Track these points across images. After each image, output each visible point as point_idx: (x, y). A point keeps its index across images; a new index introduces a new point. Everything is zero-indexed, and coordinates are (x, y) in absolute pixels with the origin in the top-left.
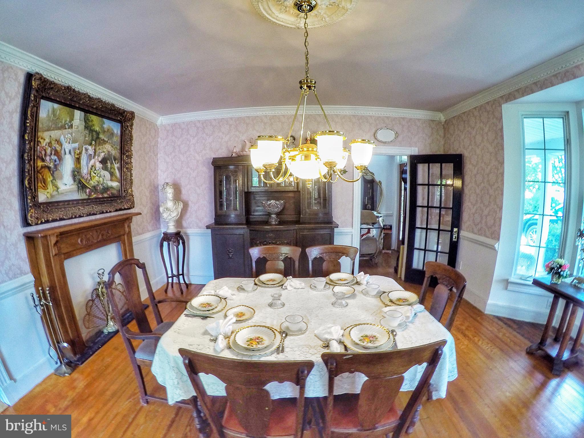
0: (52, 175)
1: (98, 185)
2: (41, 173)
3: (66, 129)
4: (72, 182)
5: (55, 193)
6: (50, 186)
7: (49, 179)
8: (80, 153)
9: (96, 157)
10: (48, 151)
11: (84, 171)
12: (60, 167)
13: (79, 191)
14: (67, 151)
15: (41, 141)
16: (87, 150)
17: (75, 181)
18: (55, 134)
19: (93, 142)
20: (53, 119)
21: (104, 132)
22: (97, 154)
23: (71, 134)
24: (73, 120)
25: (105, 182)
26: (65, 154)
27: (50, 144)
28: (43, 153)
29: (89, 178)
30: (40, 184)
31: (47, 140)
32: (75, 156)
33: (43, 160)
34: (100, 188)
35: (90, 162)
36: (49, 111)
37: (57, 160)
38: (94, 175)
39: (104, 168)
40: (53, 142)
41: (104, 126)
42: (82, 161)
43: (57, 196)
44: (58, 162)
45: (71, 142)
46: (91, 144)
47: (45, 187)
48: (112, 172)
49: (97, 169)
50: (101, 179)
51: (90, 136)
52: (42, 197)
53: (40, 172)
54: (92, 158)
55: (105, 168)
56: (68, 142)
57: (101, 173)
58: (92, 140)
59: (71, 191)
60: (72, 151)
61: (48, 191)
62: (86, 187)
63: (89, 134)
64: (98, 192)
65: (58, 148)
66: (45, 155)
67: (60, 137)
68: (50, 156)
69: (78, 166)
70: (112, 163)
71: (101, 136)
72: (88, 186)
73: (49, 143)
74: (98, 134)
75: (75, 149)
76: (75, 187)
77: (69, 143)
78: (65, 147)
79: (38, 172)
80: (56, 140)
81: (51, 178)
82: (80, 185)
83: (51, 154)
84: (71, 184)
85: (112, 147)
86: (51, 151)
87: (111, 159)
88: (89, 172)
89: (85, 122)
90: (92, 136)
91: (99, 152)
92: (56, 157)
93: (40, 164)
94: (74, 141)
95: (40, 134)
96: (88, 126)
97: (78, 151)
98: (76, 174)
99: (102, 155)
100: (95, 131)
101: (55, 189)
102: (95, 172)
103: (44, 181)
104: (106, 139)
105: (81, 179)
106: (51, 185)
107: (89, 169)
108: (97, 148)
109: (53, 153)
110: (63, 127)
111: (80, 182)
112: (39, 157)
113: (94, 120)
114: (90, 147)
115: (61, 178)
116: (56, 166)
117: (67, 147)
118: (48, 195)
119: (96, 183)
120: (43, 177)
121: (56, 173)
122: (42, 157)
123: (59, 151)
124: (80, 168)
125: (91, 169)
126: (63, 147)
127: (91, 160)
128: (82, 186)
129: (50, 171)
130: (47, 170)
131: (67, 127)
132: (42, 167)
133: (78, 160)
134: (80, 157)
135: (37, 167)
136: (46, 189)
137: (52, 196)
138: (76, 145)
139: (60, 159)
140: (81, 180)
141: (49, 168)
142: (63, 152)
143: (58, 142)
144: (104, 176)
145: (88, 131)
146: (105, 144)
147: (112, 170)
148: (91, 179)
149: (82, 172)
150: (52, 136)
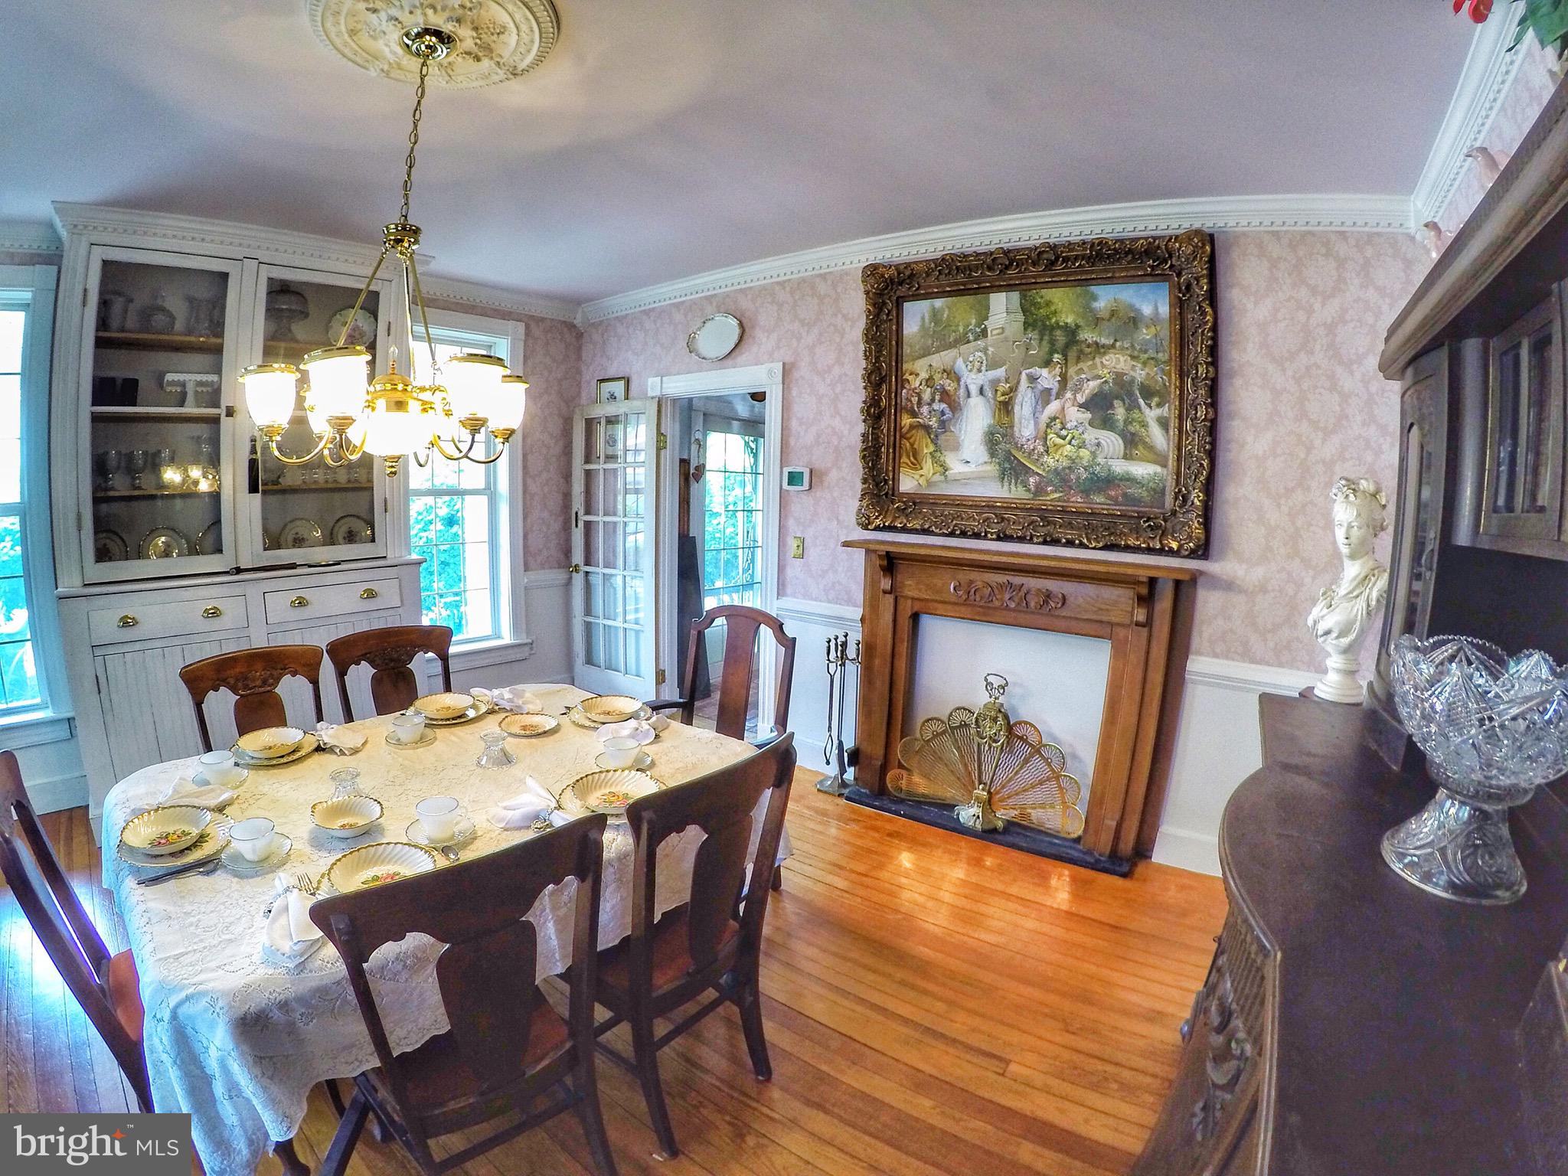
0: (934, 442)
1: (1070, 468)
2: (908, 439)
3: (969, 342)
4: (986, 457)
5: (938, 478)
6: (928, 467)
7: (927, 449)
8: (1013, 390)
9: (1069, 395)
10: (927, 396)
11: (1025, 429)
12: (955, 425)
13: (1003, 479)
14: (974, 390)
15: (910, 378)
16: (1033, 379)
17: (993, 454)
18: (940, 360)
19: (1057, 357)
20: (934, 332)
21: (1097, 321)
22: (1070, 385)
23: (985, 350)
24: (987, 319)
25: (1100, 460)
26: (969, 396)
27: (929, 381)
28: (915, 400)
29: (1041, 449)
30: (904, 459)
31: (924, 375)
32: (995, 399)
33: (914, 414)
34: (1078, 478)
35: (1044, 408)
36: (923, 318)
37: (947, 410)
38: (1059, 441)
39: (1097, 422)
40: (937, 377)
41: (1096, 305)
42: (1017, 408)
43: (943, 485)
44: (948, 415)
45: (983, 368)
46: (1047, 363)
47: (916, 465)
48: (1133, 434)
49: (1068, 426)
50: (1085, 453)
51: (1044, 343)
52: (908, 483)
53: (908, 435)
54: (1053, 398)
55: (1106, 423)
56: (975, 370)
57: (1085, 436)
58: (1052, 352)
59: (981, 477)
60: (986, 388)
61: (921, 472)
62: (1028, 471)
63: (1041, 340)
64: (1071, 488)
65: (950, 385)
66: (919, 403)
67: (954, 363)
68: (930, 404)
69: (1006, 420)
70: (1132, 406)
71: (1087, 335)
72: (1033, 468)
73: (927, 380)
74: (1072, 332)
75: (995, 383)
76: (992, 469)
77: (979, 371)
78: (969, 381)
79: (902, 436)
80: (945, 371)
81: (932, 448)
82: (1007, 465)
83: (933, 400)
84: (981, 460)
85: (1133, 357)
86: (933, 395)
87: (1130, 394)
88: (1042, 434)
89: (1024, 311)
90: (1052, 342)
91: (1081, 381)
92: (943, 406)
93: (907, 421)
94: (993, 365)
95: (905, 366)
96: (1035, 321)
97: (1004, 387)
98: (999, 441)
99: (1092, 386)
100: (1058, 327)
101: (941, 469)
102: (1064, 433)
103: (915, 454)
104: (1104, 341)
105: (1014, 452)
106: (929, 461)
107: (1043, 426)
108: (1072, 371)
109: (937, 397)
110: (962, 340)
111: (1009, 456)
112: (906, 408)
113: (1056, 300)
114: (1045, 372)
115: (956, 447)
116: (943, 424)
117: (973, 380)
118: (922, 481)
119: (1066, 463)
120: (912, 445)
121: (942, 437)
122: (912, 407)
123: (952, 393)
124: (1012, 427)
125: (1048, 426)
126: (962, 383)
127: (1047, 402)
128: (1012, 468)
129: (929, 434)
130: (921, 433)
131: (971, 338)
132: (912, 427)
133: (1005, 407)
134: (1010, 399)
135: (901, 428)
136: (916, 469)
137: (929, 484)
138: (1000, 372)
139: (955, 407)
140: (1011, 453)
141: (927, 428)
142: (962, 392)
143: (951, 374)
144: (1098, 445)
145: (1036, 332)
146: (1105, 353)
147: (1135, 428)
148: (1047, 452)
149: (1017, 434)
150: (934, 364)
